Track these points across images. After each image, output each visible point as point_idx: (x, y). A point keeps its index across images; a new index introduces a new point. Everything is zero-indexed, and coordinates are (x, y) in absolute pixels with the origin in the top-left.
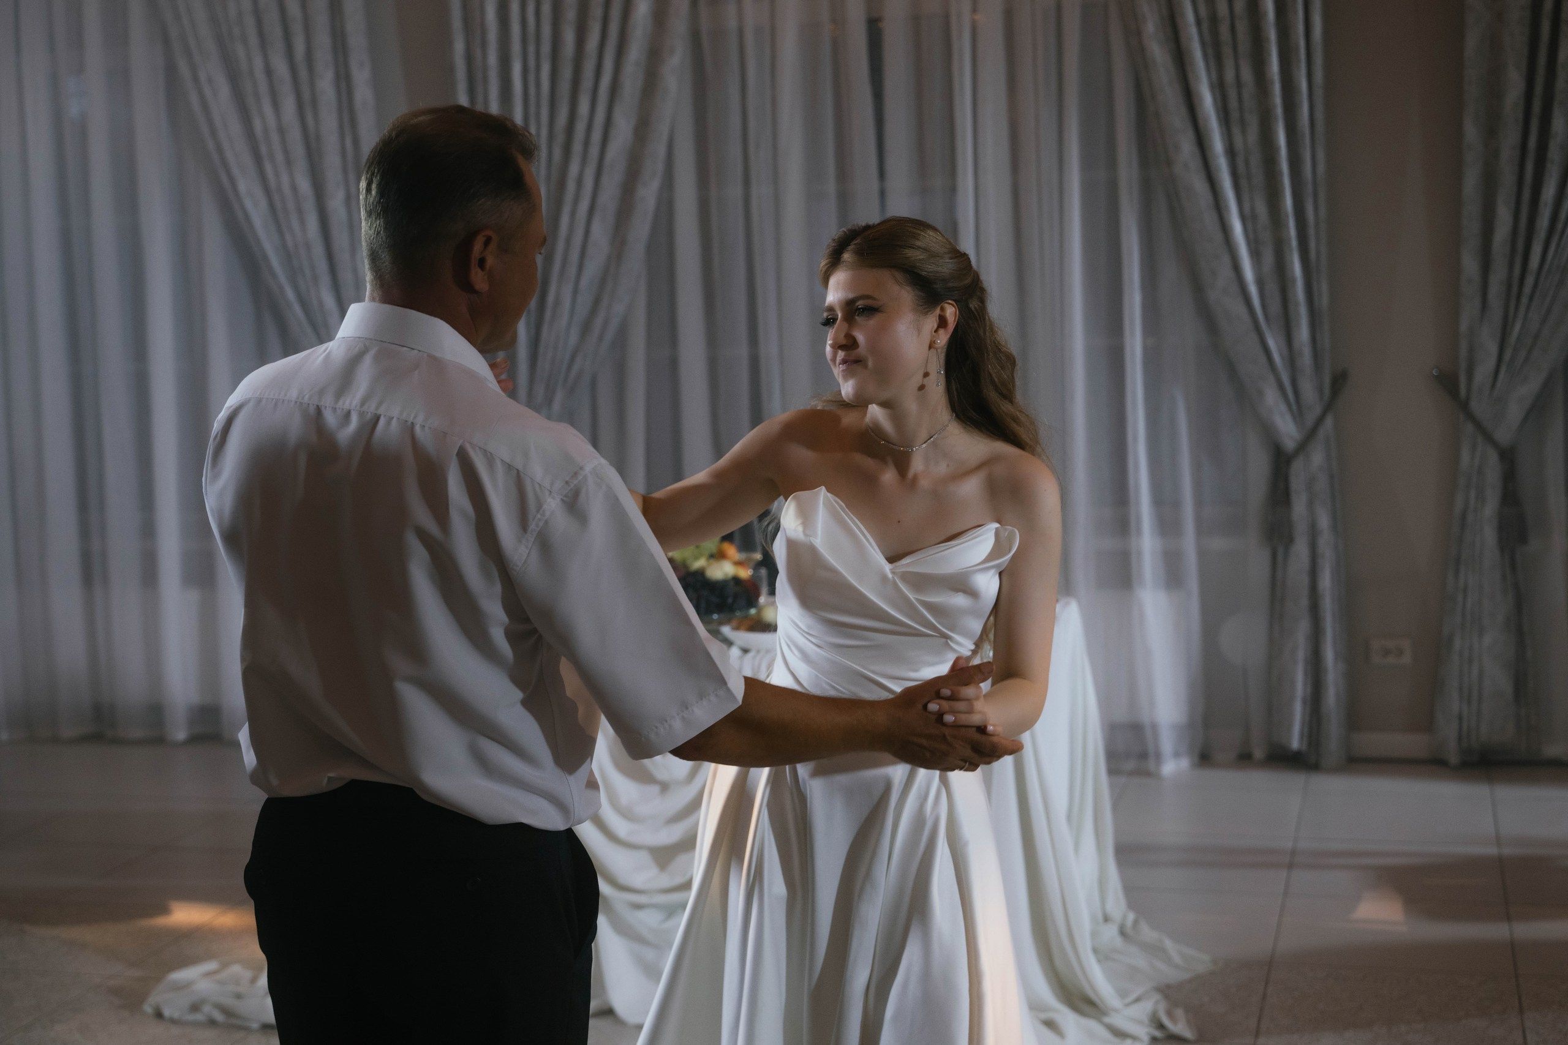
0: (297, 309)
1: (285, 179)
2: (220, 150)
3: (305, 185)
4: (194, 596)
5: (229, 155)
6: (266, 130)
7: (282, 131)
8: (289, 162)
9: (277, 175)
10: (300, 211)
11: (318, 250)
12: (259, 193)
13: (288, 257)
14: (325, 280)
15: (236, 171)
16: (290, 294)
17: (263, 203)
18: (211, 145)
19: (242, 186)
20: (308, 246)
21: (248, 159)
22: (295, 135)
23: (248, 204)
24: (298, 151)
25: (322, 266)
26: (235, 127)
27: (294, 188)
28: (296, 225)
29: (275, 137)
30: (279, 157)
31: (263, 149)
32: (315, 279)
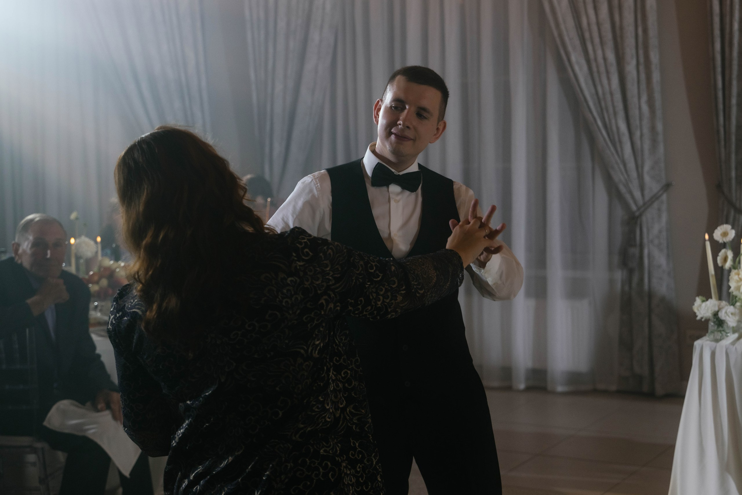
1: (599, 53)
2: (561, 36)
3: (611, 57)
4: (532, 303)
5: (566, 39)
6: (589, 24)
7: (598, 24)
10: (608, 72)
11: (618, 96)
12: (583, 62)
13: (599, 101)
14: (621, 114)
15: (570, 48)
17: (585, 68)
18: (556, 34)
19: (573, 58)
20: (612, 94)
22: (607, 26)
23: (576, 68)
24: (608, 36)
25: (620, 106)
26: (570, 23)
27: (605, 59)
29: (595, 28)
30: (597, 40)
31: (587, 35)
32: (615, 113)
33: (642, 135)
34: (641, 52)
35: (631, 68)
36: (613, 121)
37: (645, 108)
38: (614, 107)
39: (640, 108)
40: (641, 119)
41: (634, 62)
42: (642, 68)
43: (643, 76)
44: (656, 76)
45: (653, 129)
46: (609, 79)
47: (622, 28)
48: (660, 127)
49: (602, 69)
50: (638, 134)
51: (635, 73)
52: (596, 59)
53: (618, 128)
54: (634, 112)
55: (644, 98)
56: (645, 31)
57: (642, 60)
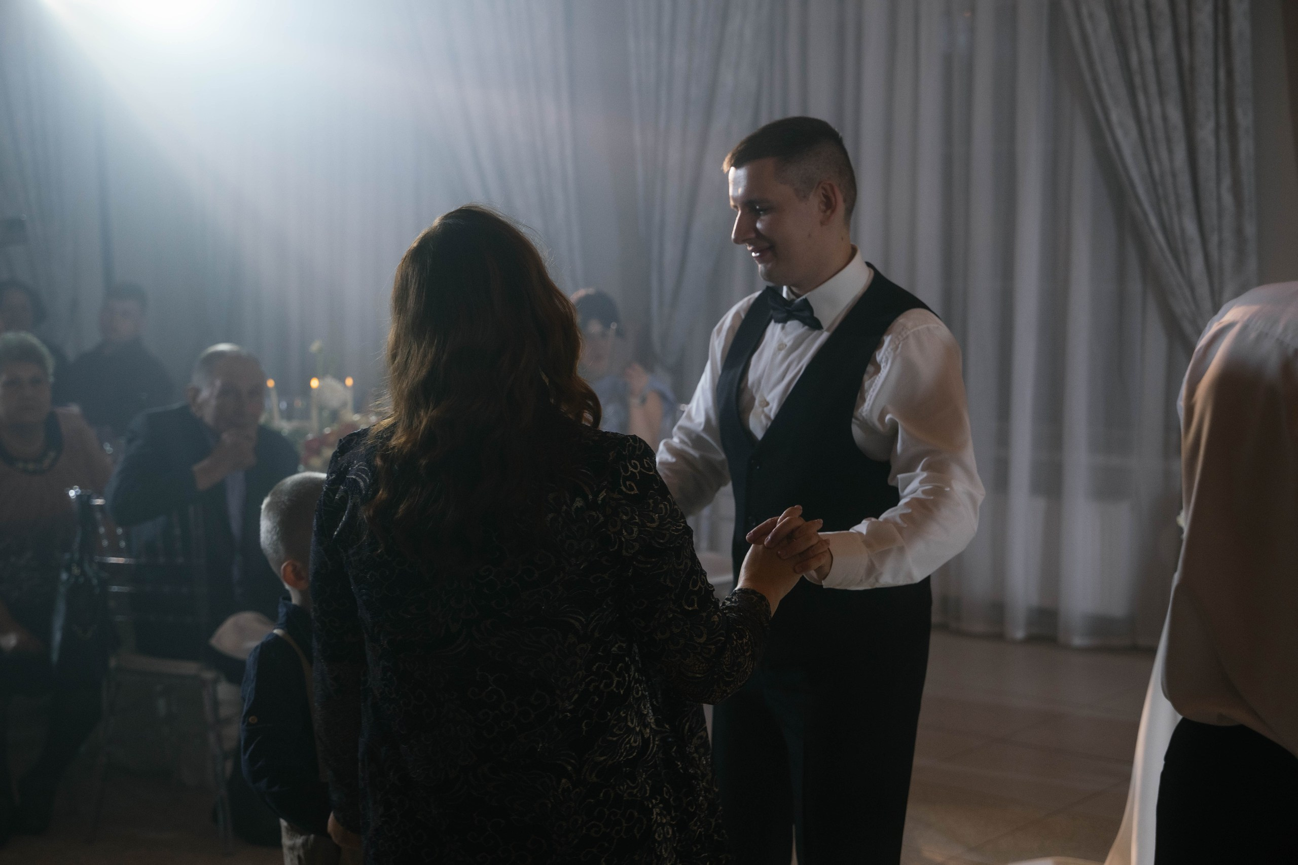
0: (1160, 236)
1: (1157, 109)
2: (1096, 81)
3: (1175, 115)
4: (1041, 503)
5: (1104, 87)
6: (1141, 63)
7: (1156, 63)
8: (1162, 94)
9: (1149, 106)
10: (1169, 140)
11: (1184, 179)
12: (1131, 124)
13: (1154, 184)
14: (1189, 207)
15: (1109, 101)
16: (1154, 221)
17: (1134, 133)
19: (1114, 117)
20: (1174, 175)
21: (1122, 91)
22: (1170, 66)
23: (1119, 133)
24: (1172, 81)
25: (1187, 194)
26: (1113, 60)
27: (1165, 118)
28: (1164, 154)
29: (1150, 69)
30: (1153, 88)
31: (1138, 80)
32: (1179, 207)
33: (1221, 243)
34: (1223, 108)
35: (1206, 133)
36: (1176, 219)
37: (1228, 199)
38: (1177, 195)
39: (1219, 199)
40: (1220, 216)
41: (1210, 125)
42: (1223, 134)
43: (1225, 146)
44: (1246, 146)
45: (1239, 232)
46: (1170, 151)
47: (1192, 69)
48: (1250, 229)
49: (1160, 134)
50: (1214, 239)
51: (1211, 141)
52: (1150, 120)
53: (1183, 230)
54: (1210, 205)
55: (1227, 182)
56: (1230, 74)
57: (1224, 120)
